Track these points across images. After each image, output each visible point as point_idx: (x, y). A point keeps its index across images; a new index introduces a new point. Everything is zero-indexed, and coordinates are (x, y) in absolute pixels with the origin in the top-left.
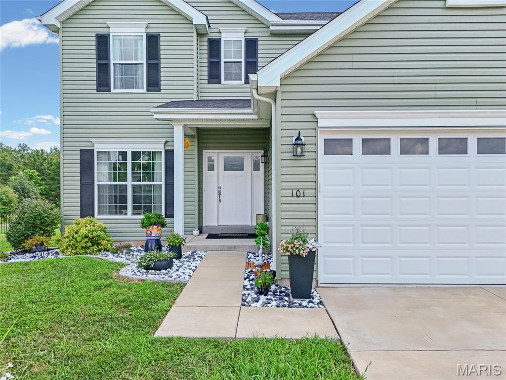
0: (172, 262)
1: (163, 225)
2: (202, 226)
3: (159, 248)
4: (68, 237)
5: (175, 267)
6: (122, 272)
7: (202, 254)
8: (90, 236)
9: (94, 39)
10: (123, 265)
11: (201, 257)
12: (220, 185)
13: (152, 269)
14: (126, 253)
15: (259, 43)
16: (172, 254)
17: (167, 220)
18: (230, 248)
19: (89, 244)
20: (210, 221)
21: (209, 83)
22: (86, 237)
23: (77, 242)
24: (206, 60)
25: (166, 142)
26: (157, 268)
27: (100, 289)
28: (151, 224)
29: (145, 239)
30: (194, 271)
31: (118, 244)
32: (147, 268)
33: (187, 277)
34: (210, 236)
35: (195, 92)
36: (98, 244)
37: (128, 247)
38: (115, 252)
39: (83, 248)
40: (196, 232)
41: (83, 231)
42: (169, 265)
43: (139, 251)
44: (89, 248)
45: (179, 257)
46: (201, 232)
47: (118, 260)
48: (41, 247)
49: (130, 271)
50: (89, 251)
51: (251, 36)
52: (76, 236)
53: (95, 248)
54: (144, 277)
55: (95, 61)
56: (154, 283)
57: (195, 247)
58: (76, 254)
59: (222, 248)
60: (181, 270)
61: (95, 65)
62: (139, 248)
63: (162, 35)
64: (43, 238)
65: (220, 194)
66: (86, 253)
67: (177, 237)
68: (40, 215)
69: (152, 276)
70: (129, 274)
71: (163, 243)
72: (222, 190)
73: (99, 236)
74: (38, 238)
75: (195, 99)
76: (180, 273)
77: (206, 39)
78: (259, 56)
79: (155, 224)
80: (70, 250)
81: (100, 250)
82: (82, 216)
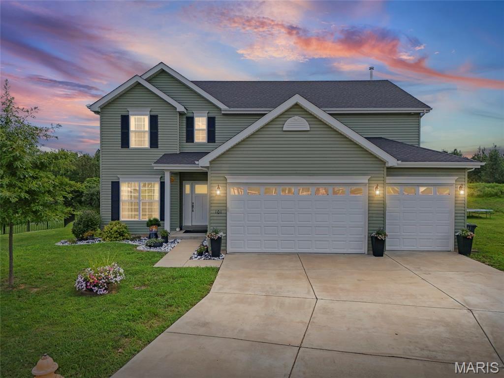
0: (162, 244)
1: (159, 225)
2: (182, 226)
3: (157, 237)
4: (107, 232)
5: (163, 246)
6: (138, 248)
7: (179, 241)
8: (119, 231)
9: (120, 118)
10: (138, 246)
11: (178, 243)
12: (193, 202)
13: (153, 247)
14: (139, 241)
15: (216, 119)
16: (162, 240)
17: (161, 222)
18: (195, 238)
19: (118, 236)
20: (187, 223)
21: (187, 142)
22: (117, 232)
23: (112, 234)
24: (185, 129)
25: (161, 177)
26: (155, 246)
27: (130, 254)
28: (152, 225)
29: (149, 233)
30: (173, 248)
31: (134, 236)
32: (150, 246)
33: (169, 250)
34: (186, 232)
35: (178, 148)
36: (123, 236)
37: (139, 237)
38: (132, 240)
39: (115, 237)
40: (178, 229)
41: (115, 228)
42: (161, 245)
43: (145, 239)
44: (118, 238)
45: (167, 242)
46: (181, 229)
47: (134, 244)
48: (92, 237)
49: (142, 247)
50: (118, 239)
51: (211, 115)
52: (111, 231)
53: (121, 238)
54: (149, 250)
55: (120, 130)
56: (153, 252)
57: (175, 237)
58: (111, 241)
59: (191, 238)
60: (166, 247)
61: (120, 133)
62: (145, 238)
63: (159, 115)
64: (93, 232)
65: (193, 206)
66: (117, 240)
67: (166, 232)
68: (91, 219)
69: (153, 250)
70: (142, 249)
71: (159, 236)
72: (194, 205)
73: (123, 231)
74: (90, 232)
75: (178, 153)
76: (166, 248)
77: (185, 117)
78: (216, 127)
79: (154, 225)
80: (108, 238)
81: (124, 239)
82: (113, 220)
